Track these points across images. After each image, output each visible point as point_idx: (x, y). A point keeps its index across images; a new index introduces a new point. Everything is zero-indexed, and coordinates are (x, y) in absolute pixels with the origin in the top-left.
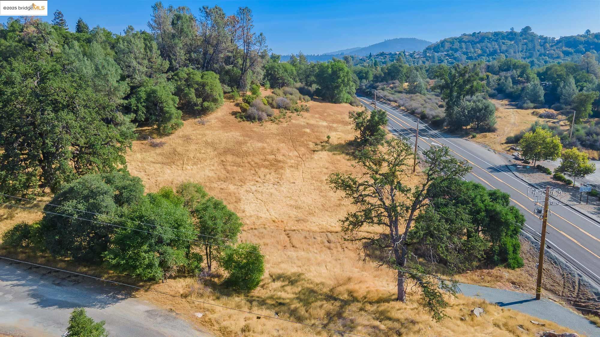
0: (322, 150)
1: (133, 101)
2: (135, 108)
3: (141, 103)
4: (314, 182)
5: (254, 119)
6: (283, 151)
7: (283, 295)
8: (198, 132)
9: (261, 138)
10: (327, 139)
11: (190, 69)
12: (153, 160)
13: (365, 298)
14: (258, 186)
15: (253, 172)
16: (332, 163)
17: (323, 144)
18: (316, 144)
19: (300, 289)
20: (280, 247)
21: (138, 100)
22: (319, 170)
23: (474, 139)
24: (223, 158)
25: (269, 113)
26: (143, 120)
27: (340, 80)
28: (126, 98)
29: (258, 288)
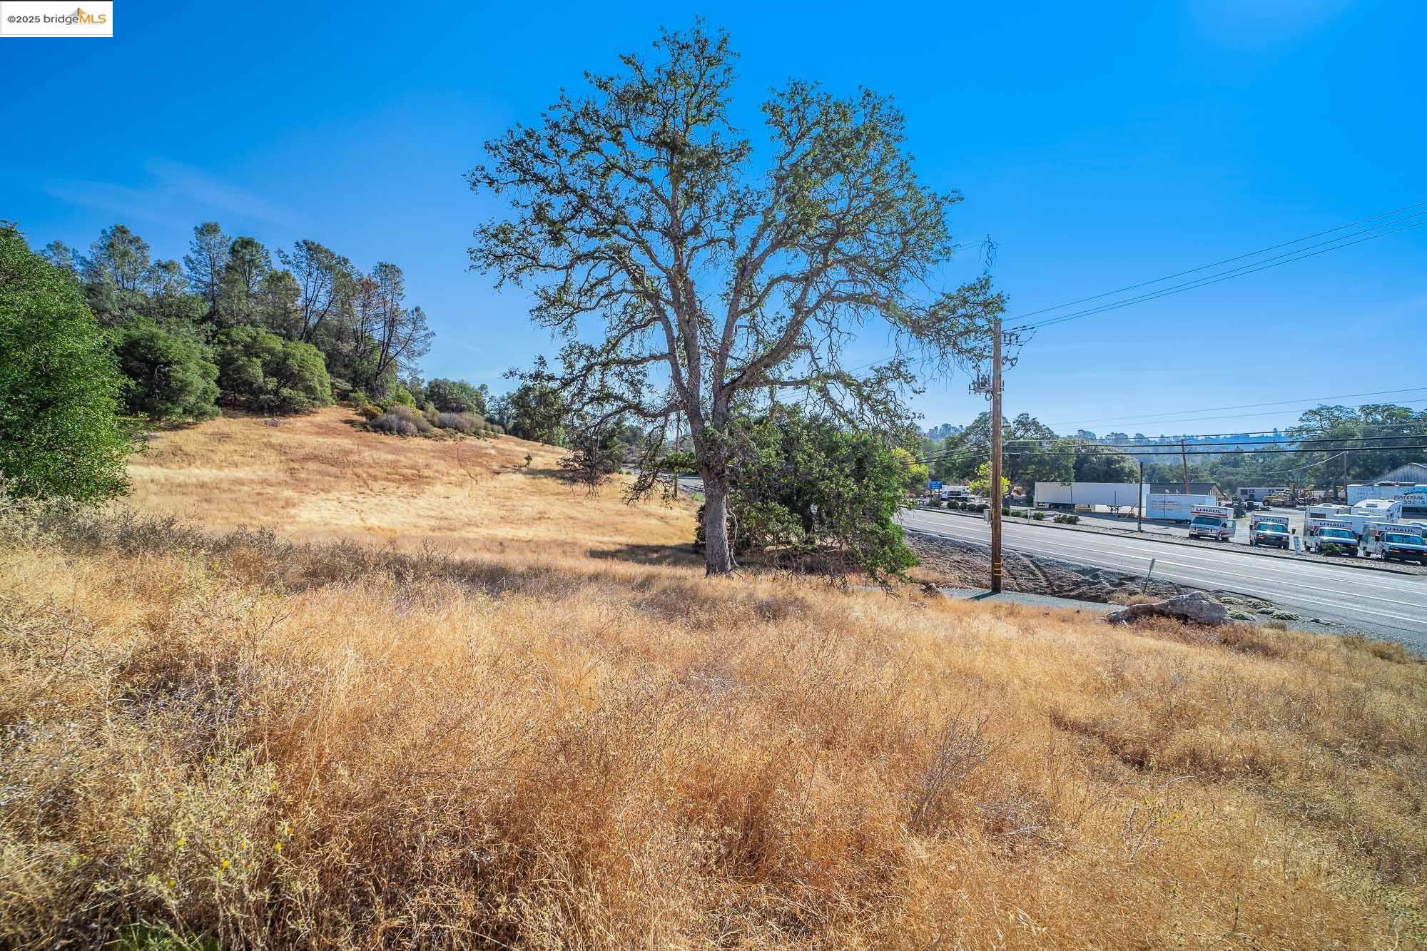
0: (514, 473)
4: (491, 498)
5: (390, 430)
8: (255, 432)
10: (525, 462)
11: (259, 331)
14: (360, 496)
17: (516, 468)
18: (505, 467)
22: (506, 489)
25: (423, 426)
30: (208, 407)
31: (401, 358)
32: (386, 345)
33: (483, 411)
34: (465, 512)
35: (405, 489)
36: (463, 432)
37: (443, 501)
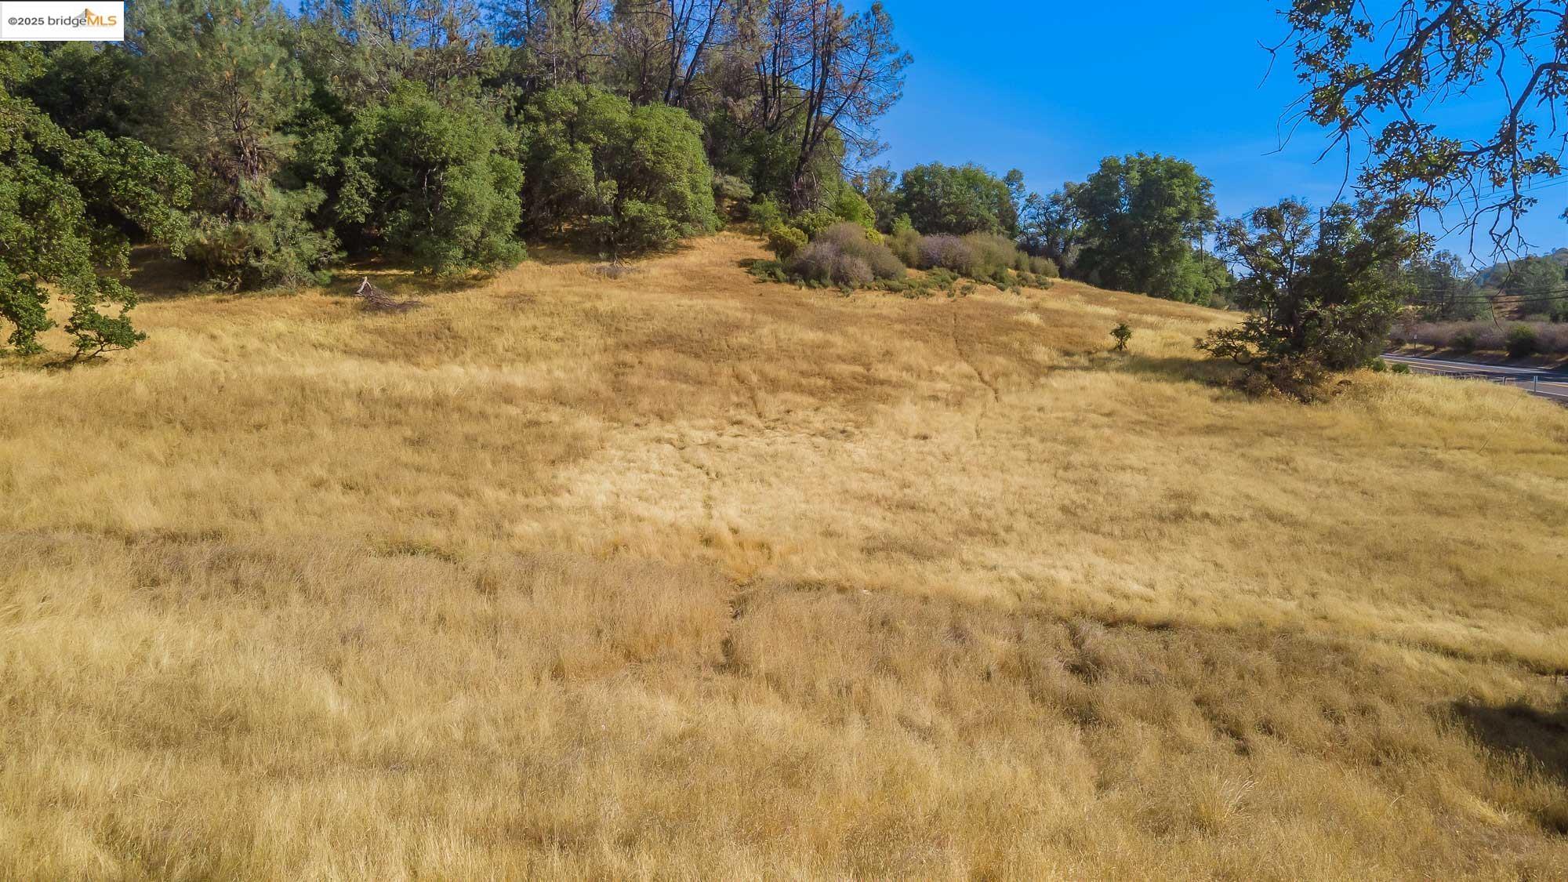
0: (1090, 369)
3: (357, 154)
5: (819, 276)
6: (907, 359)
10: (1114, 342)
17: (1094, 355)
18: (1068, 355)
21: (346, 139)
25: (884, 266)
30: (499, 242)
31: (845, 123)
32: (815, 101)
33: (1012, 230)
34: (960, 482)
35: (833, 413)
36: (967, 275)
37: (913, 447)
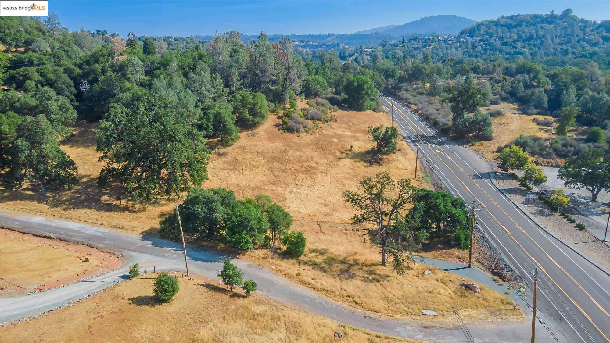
0: (346, 158)
1: (205, 121)
2: (206, 126)
3: (210, 123)
4: (338, 185)
5: (293, 130)
6: (316, 159)
7: (317, 260)
8: (251, 143)
9: (299, 147)
10: (350, 148)
11: (243, 92)
12: (221, 167)
13: (363, 263)
14: (298, 188)
15: (293, 177)
16: (353, 169)
17: (347, 152)
18: (342, 153)
19: (326, 257)
20: (314, 233)
21: (208, 120)
22: (343, 175)
23: (473, 147)
24: (271, 165)
25: (305, 125)
26: (211, 134)
27: (364, 92)
28: (199, 120)
29: (302, 256)
